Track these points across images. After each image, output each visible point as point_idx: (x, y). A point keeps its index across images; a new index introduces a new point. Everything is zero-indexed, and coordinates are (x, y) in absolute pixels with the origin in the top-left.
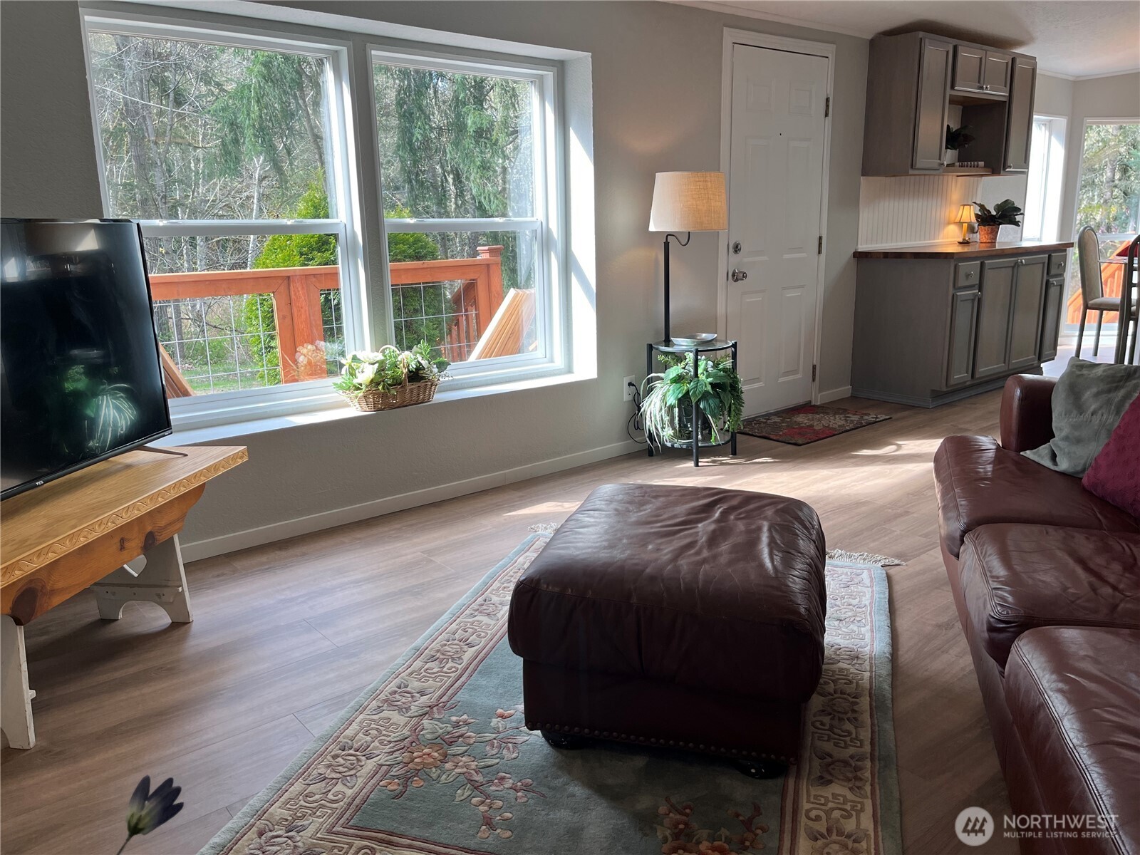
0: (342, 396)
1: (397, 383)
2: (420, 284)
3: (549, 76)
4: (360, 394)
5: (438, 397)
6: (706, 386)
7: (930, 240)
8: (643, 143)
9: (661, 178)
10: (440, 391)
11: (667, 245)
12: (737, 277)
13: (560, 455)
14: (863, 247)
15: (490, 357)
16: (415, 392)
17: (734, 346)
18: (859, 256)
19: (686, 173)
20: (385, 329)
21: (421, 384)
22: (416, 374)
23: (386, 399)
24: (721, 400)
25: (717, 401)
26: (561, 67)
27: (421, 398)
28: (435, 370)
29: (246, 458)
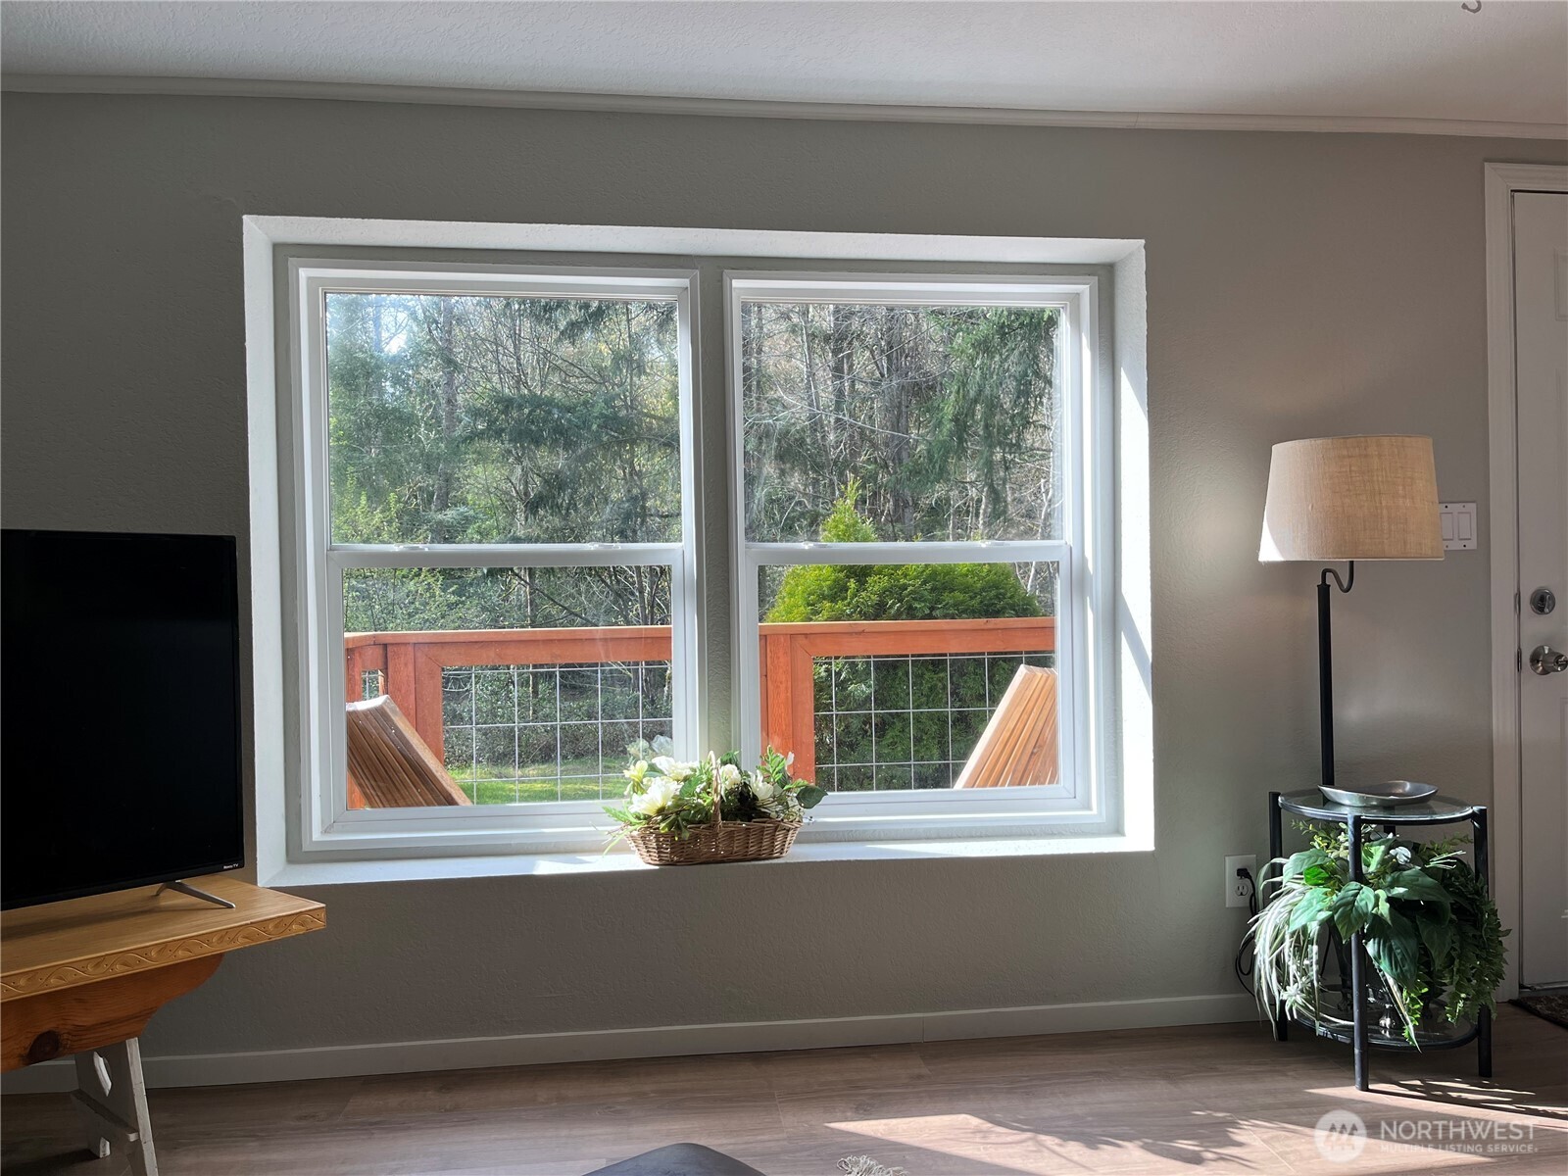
0: (615, 834)
1: (704, 819)
2: (983, 654)
3: (1084, 289)
4: (636, 829)
5: (796, 852)
6: (1376, 905)
9: (1283, 453)
10: (798, 842)
11: (1324, 592)
12: (1543, 663)
13: (1056, 1000)
15: (995, 783)
16: (739, 840)
17: (1479, 817)
19: (1319, 441)
20: (729, 722)
21: (755, 824)
22: (743, 804)
23: (678, 847)
24: (1420, 943)
25: (1412, 944)
26: (1105, 275)
27: (752, 850)
28: (793, 802)
29: (320, 924)
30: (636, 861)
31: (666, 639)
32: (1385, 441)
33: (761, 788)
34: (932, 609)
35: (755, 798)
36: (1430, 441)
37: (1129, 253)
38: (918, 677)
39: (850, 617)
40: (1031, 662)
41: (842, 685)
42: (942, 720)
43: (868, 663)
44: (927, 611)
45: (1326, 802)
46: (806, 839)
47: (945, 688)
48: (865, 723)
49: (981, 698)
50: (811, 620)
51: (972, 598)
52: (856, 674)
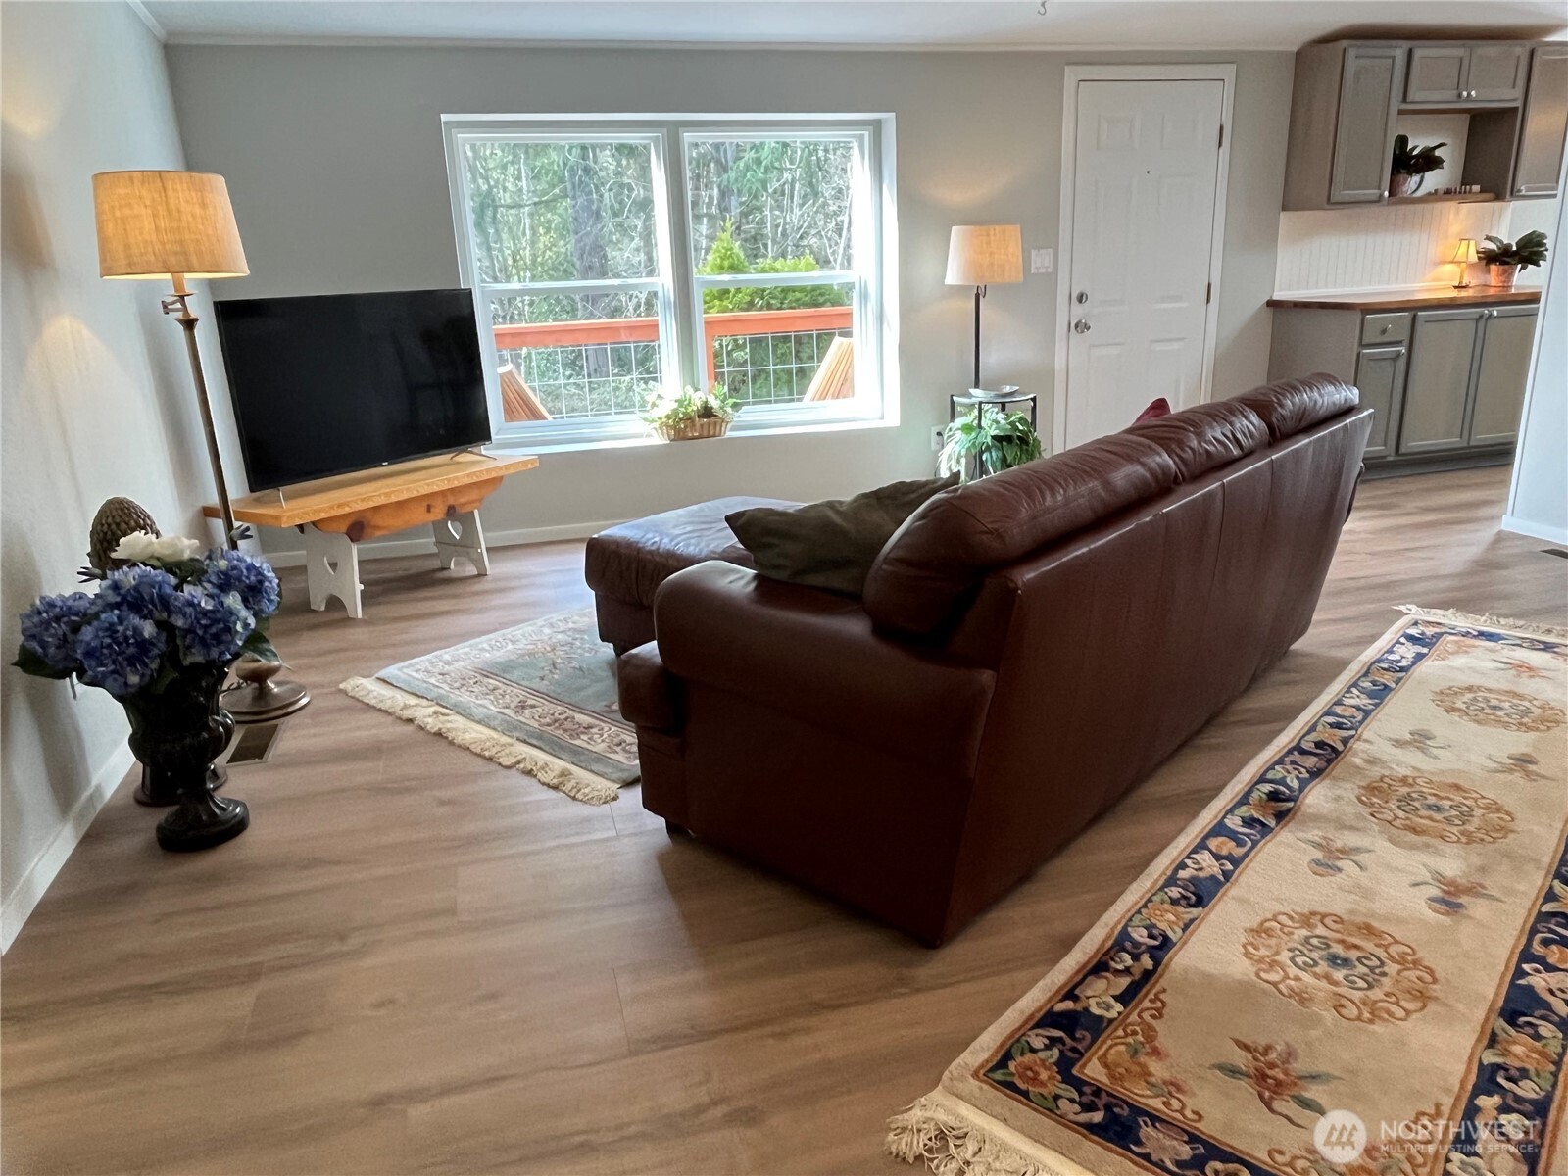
0: (646, 428)
1: (689, 419)
3: (865, 131)
4: (656, 425)
5: (729, 434)
7: (1406, 282)
8: (955, 194)
11: (977, 297)
12: (1081, 327)
14: (1279, 295)
15: (824, 399)
16: (706, 428)
17: (1034, 399)
18: (1273, 304)
21: (713, 420)
22: (707, 412)
23: (678, 431)
24: (1004, 454)
25: (1000, 454)
26: (877, 126)
27: (712, 433)
28: (729, 409)
29: (537, 465)
30: (659, 439)
31: (654, 327)
32: (997, 228)
33: (715, 403)
34: (782, 303)
35: (712, 408)
36: (1019, 226)
37: (889, 118)
38: (775, 347)
39: (732, 310)
40: (840, 335)
41: (729, 353)
42: (789, 372)
43: (745, 339)
44: (779, 305)
45: (970, 396)
46: (734, 429)
47: (791, 353)
48: (744, 376)
49: (812, 358)
50: (708, 313)
51: (806, 296)
52: (738, 347)
